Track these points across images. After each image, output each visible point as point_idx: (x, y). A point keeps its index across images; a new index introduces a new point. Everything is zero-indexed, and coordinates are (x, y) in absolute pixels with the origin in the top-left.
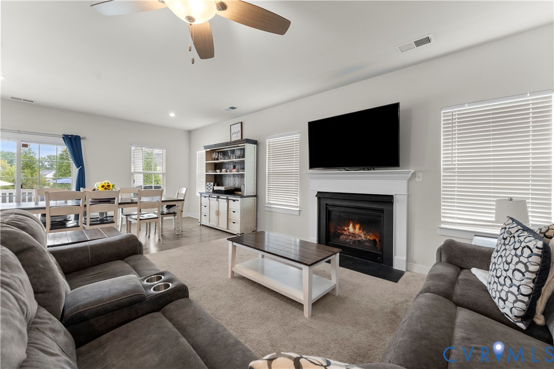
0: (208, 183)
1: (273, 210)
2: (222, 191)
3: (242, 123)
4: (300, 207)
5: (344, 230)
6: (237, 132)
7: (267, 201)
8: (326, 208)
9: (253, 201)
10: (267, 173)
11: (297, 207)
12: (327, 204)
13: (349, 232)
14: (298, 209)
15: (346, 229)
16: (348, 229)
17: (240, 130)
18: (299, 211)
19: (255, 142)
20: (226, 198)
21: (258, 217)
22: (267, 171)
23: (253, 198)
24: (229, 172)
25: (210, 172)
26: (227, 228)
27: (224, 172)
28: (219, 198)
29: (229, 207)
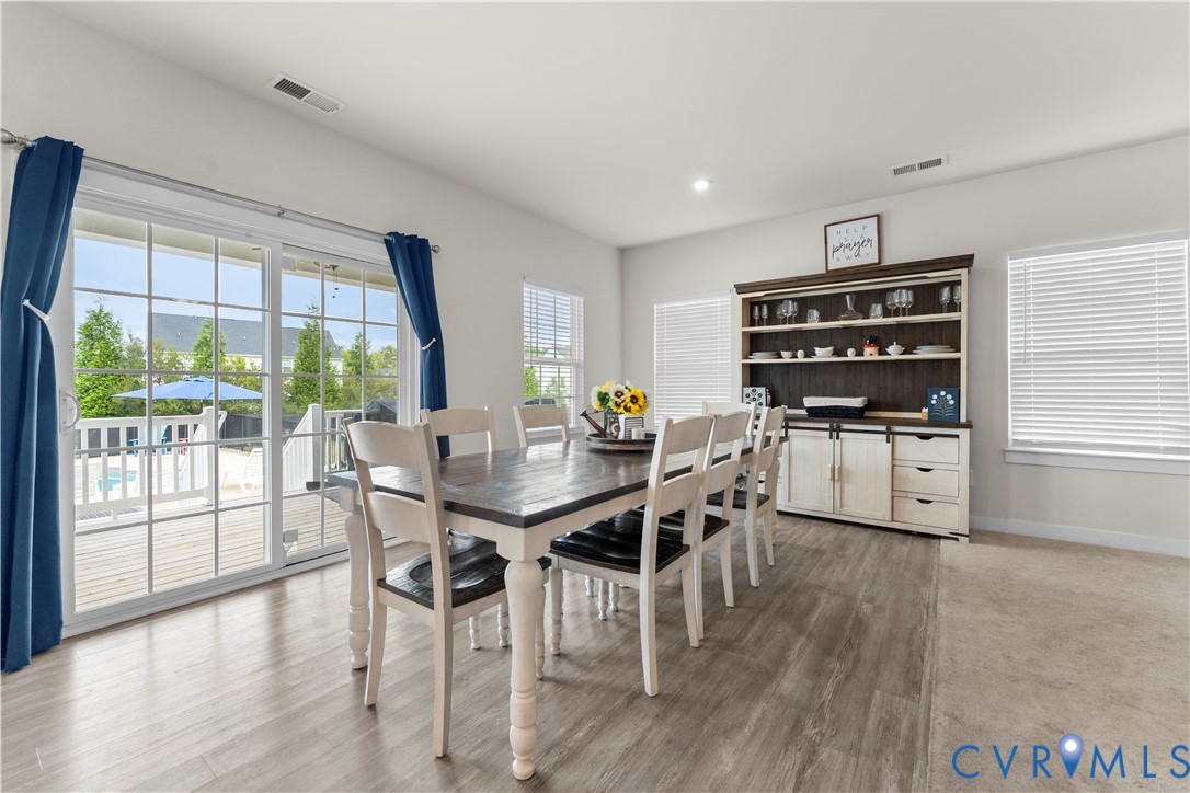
3: (879, 218)
6: (859, 245)
17: (873, 237)
21: (973, 484)
24: (851, 355)
25: (759, 358)
26: (888, 517)
27: (823, 355)
28: (839, 430)
29: (898, 455)
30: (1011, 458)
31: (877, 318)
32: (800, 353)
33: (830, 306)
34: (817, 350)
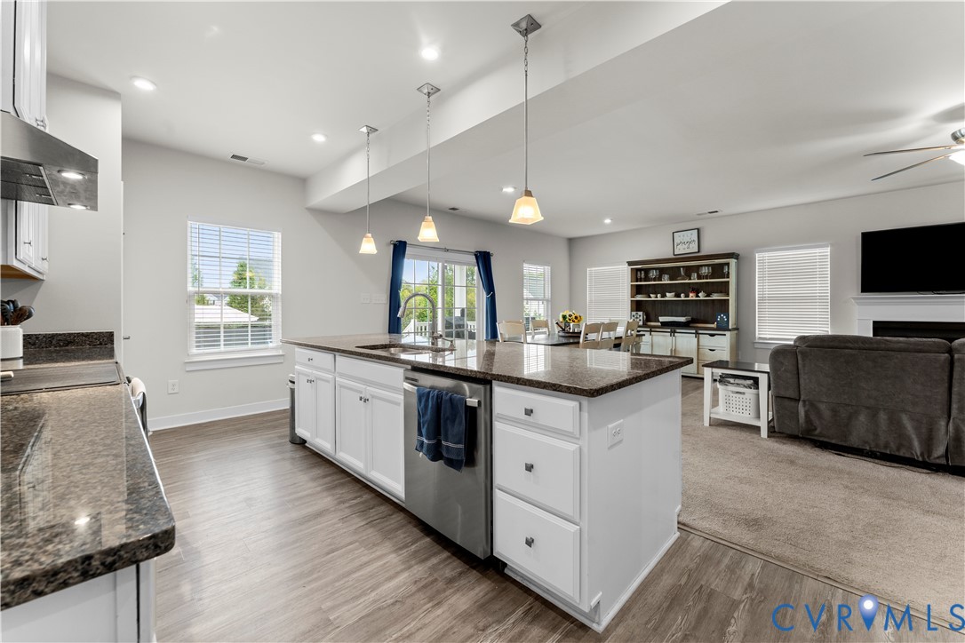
3: (699, 230)
6: (689, 243)
7: (757, 336)
17: (696, 239)
20: (693, 332)
22: (757, 295)
24: (683, 297)
25: (639, 298)
26: (696, 372)
27: (670, 296)
28: (675, 332)
29: (701, 344)
30: (756, 346)
31: (694, 280)
32: (659, 295)
33: (674, 273)
34: (667, 294)
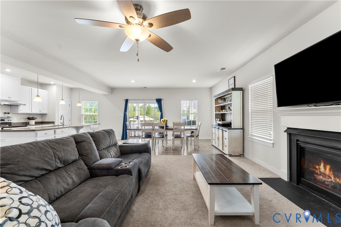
0: (216, 119)
1: (254, 141)
2: (220, 124)
3: (234, 77)
4: (274, 141)
5: (316, 168)
6: (232, 84)
7: (250, 133)
8: (297, 144)
9: (240, 132)
10: (250, 112)
11: (271, 140)
12: (297, 140)
13: (320, 171)
14: (272, 142)
15: (317, 167)
16: (320, 168)
17: (234, 82)
18: (273, 144)
19: (241, 89)
20: (221, 129)
21: (245, 145)
22: (250, 110)
23: (240, 130)
25: (218, 112)
28: (219, 129)
29: (223, 135)
